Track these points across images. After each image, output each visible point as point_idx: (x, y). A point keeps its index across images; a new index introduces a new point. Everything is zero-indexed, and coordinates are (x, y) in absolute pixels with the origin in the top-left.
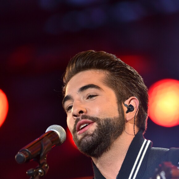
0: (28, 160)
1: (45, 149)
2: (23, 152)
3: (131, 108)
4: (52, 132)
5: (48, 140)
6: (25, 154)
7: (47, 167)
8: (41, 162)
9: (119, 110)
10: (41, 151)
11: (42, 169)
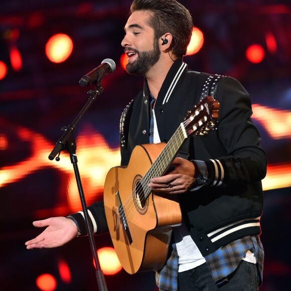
0: (88, 84)
1: (101, 75)
2: (85, 78)
3: (165, 42)
4: (106, 64)
5: (103, 70)
6: (86, 79)
7: (102, 89)
8: (98, 85)
9: (154, 45)
10: (98, 78)
11: (99, 90)
